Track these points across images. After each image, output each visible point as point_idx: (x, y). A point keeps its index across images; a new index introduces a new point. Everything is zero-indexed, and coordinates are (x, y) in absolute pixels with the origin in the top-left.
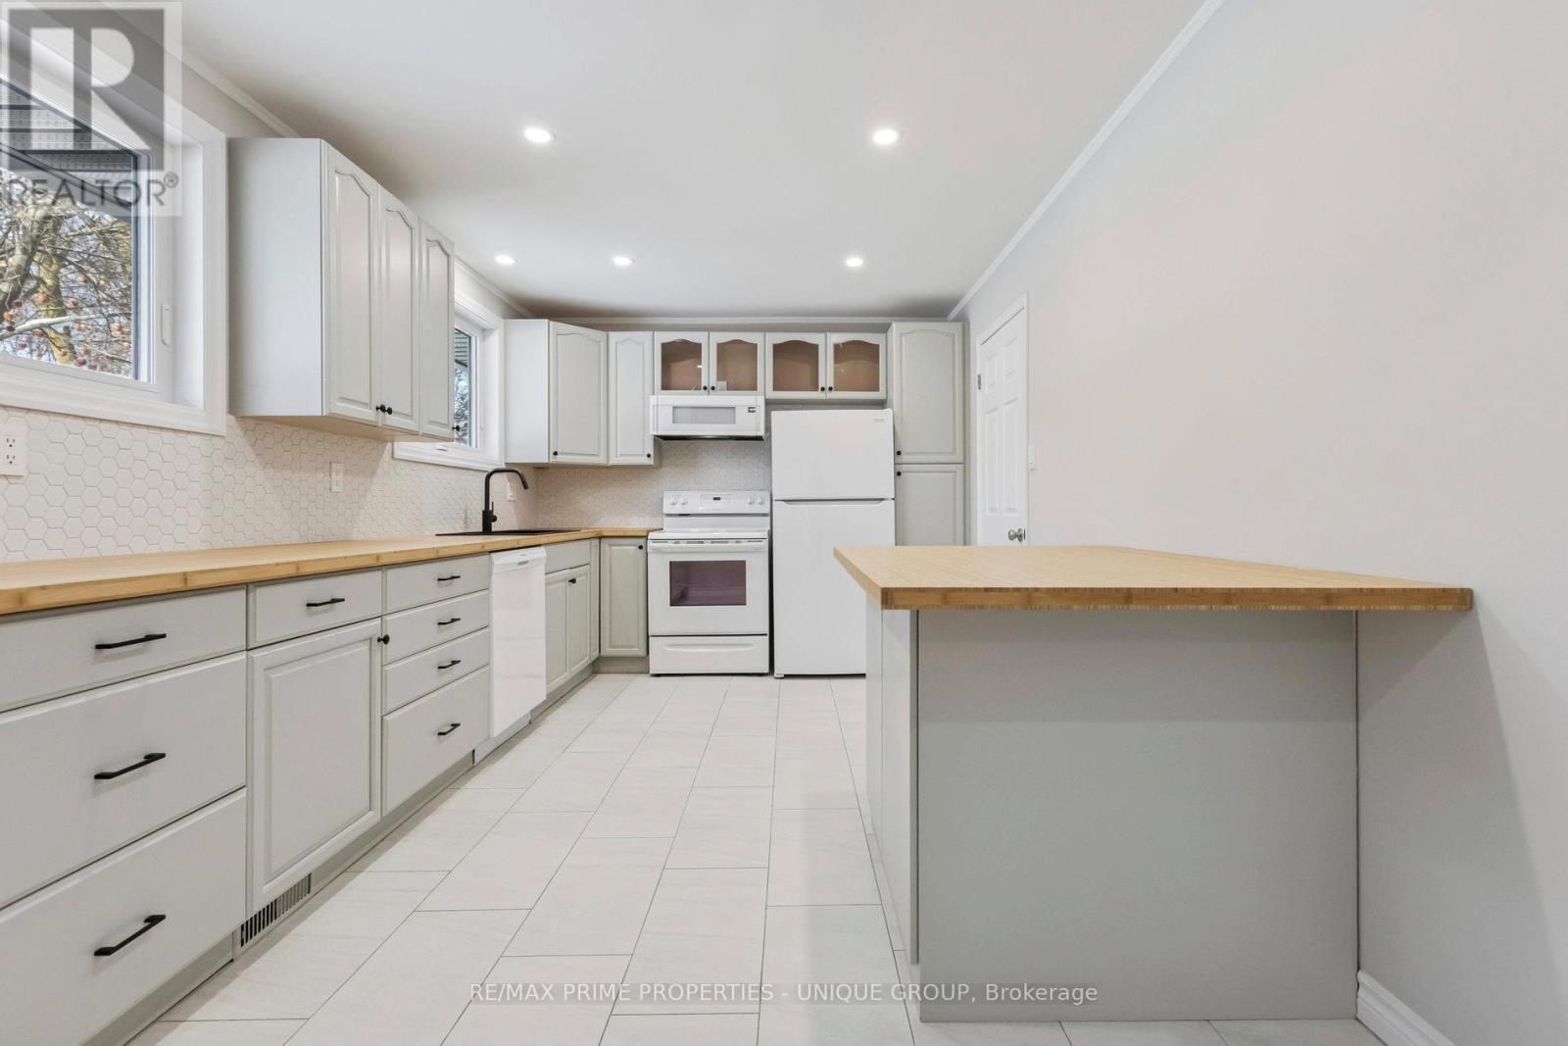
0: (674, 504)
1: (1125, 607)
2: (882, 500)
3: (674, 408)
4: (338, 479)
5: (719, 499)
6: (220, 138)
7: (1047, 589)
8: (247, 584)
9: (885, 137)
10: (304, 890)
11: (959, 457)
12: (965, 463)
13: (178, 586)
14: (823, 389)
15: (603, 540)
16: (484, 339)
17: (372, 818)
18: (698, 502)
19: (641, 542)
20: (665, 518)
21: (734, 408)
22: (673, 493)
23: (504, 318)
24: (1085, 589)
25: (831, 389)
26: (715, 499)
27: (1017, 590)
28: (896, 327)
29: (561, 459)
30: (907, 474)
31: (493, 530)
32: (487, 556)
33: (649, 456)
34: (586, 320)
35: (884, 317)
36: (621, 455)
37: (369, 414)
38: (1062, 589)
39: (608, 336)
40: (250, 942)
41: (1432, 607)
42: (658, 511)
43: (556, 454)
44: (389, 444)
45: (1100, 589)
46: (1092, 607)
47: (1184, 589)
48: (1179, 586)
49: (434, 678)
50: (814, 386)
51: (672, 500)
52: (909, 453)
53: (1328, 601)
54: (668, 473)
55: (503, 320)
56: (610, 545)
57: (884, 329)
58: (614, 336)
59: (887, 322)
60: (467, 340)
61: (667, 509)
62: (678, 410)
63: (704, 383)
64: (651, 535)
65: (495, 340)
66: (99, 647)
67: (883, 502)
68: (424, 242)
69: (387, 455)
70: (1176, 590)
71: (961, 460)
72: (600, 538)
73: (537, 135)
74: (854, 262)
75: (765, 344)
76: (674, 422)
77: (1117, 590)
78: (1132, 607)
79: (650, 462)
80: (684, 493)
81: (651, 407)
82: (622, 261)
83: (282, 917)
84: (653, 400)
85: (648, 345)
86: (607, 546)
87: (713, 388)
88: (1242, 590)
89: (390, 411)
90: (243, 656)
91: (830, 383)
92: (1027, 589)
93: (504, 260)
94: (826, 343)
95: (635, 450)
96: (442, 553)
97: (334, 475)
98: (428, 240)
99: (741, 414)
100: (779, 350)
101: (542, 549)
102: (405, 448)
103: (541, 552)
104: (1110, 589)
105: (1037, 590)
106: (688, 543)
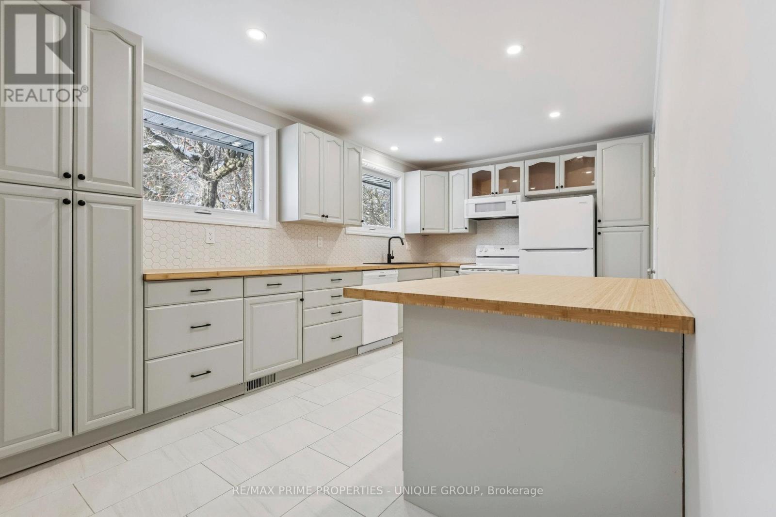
0: (481, 251)
1: (441, 306)
2: (586, 249)
3: (476, 204)
4: (320, 243)
5: (503, 249)
6: (274, 130)
7: (406, 294)
8: (243, 276)
9: (514, 50)
10: (272, 379)
11: (645, 221)
12: (650, 225)
13: (216, 275)
14: (557, 187)
15: (442, 268)
16: (396, 182)
17: (298, 362)
18: (492, 250)
19: (457, 269)
20: (477, 258)
21: (505, 202)
22: (480, 246)
23: (405, 172)
24: (422, 295)
25: (562, 187)
26: (501, 249)
27: (393, 293)
28: (600, 145)
29: (426, 231)
30: (605, 233)
31: (392, 262)
32: (361, 273)
33: (466, 228)
34: (440, 168)
35: (591, 142)
36: (455, 229)
37: (319, 219)
38: (412, 294)
39: (449, 173)
40: (251, 391)
41: (653, 328)
42: (474, 255)
43: (423, 229)
44: (344, 229)
45: (429, 295)
46: (425, 305)
47: (472, 299)
48: (469, 297)
49: (330, 317)
50: (552, 186)
51: (480, 250)
52: (606, 221)
53: (564, 315)
54: (480, 237)
55: (404, 173)
56: (445, 270)
57: (594, 148)
58: (452, 173)
59: (594, 144)
60: (389, 184)
61: (478, 254)
62: (478, 206)
63: (493, 191)
64: (461, 266)
65: (400, 182)
66: (192, 291)
67: (586, 250)
68: (346, 150)
69: (343, 232)
70: (467, 299)
71: (647, 223)
72: (440, 267)
73: (368, 99)
74: (555, 115)
75: (524, 168)
76: (476, 212)
77: (438, 297)
78: (445, 307)
79: (467, 231)
80: (486, 247)
81: (465, 205)
82: (438, 139)
83: (263, 386)
84: (466, 201)
85: (466, 176)
86: (443, 271)
87: (497, 193)
88: (506, 303)
89: (327, 217)
90: (242, 299)
91: (563, 184)
92: (397, 293)
93: (394, 149)
94: (560, 162)
95: (459, 225)
96: (331, 270)
97: (319, 241)
98: (348, 149)
99: (509, 205)
100: (532, 169)
101: (396, 270)
102: (350, 230)
103: (396, 272)
104: (434, 296)
105: (401, 293)
106: (478, 270)
